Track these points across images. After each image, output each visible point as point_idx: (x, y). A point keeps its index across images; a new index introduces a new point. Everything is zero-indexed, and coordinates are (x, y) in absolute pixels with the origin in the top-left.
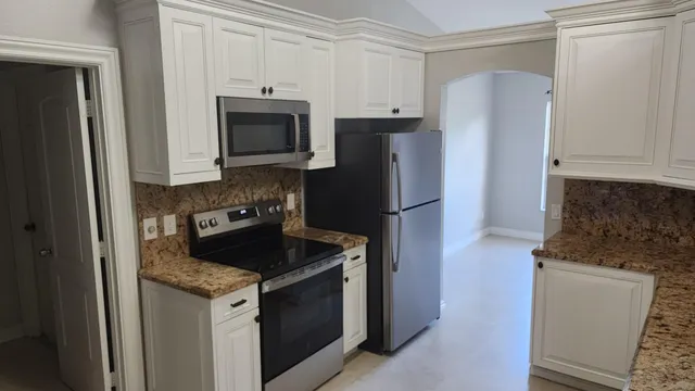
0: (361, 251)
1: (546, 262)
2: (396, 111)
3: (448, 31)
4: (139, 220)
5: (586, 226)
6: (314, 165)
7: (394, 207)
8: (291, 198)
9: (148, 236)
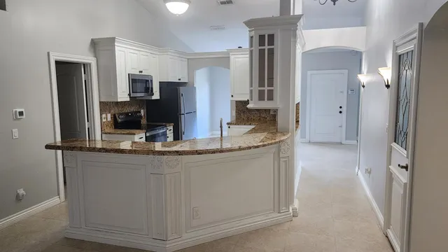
0: (172, 128)
1: (231, 126)
2: (180, 80)
3: (196, 52)
4: (101, 115)
5: (243, 117)
6: (154, 98)
7: (182, 112)
8: (142, 111)
9: (104, 120)
